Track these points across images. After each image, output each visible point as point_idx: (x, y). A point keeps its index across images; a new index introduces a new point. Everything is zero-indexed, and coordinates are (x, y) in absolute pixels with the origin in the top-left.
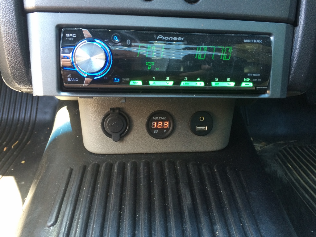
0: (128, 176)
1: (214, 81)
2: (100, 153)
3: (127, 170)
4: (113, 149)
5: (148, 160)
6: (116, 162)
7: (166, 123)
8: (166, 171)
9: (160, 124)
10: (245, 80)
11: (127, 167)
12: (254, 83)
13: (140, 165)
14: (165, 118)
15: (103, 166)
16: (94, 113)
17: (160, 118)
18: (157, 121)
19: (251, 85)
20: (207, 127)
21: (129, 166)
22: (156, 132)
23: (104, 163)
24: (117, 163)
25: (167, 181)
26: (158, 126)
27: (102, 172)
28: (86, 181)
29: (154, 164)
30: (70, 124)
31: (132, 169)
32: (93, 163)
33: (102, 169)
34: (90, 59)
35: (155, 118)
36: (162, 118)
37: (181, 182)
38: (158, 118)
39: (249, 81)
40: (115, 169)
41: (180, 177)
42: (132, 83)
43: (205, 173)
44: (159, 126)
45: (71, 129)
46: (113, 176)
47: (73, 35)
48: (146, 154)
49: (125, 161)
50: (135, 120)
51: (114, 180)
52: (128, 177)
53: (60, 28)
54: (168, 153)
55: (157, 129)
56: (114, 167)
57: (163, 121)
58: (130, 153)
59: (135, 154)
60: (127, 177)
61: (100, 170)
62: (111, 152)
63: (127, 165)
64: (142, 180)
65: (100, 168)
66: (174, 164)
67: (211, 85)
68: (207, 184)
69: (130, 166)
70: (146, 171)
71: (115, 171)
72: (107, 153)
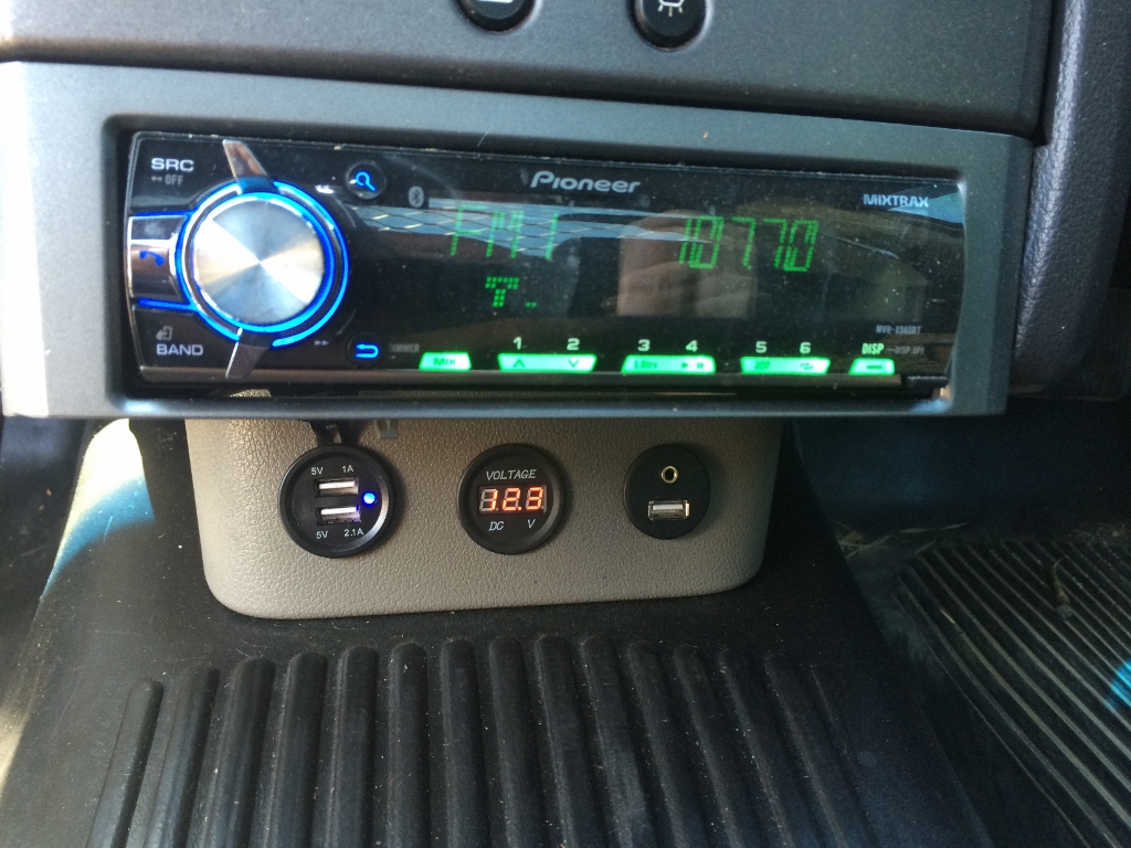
0: (391, 711)
1: (752, 352)
2: (272, 616)
3: (387, 683)
4: (327, 596)
5: (466, 638)
6: (340, 650)
7: (535, 494)
8: (541, 680)
9: (512, 495)
10: (866, 348)
11: (387, 673)
12: (897, 359)
13: (436, 661)
14: (531, 474)
15: (289, 669)
16: (250, 457)
17: (514, 474)
18: (501, 486)
19: (887, 367)
20: (687, 505)
21: (394, 667)
22: (496, 526)
23: (292, 655)
24: (346, 653)
25: (544, 722)
26: (505, 503)
27: (285, 696)
28: (222, 736)
29: (492, 653)
30: (147, 496)
31: (405, 679)
32: (249, 658)
33: (287, 682)
34: (258, 268)
35: (491, 476)
36: (520, 475)
37: (601, 727)
38: (506, 474)
39: (883, 355)
40: (339, 682)
41: (596, 704)
42: (430, 362)
43: (685, 682)
44: (509, 504)
45: (153, 517)
46: (333, 713)
47: (178, 165)
48: (456, 612)
49: (375, 646)
50: (415, 482)
51: (336, 732)
52: (390, 715)
53: (120, 134)
54: (541, 608)
55: (499, 515)
56: (334, 674)
57: (524, 485)
58: (395, 611)
59: (415, 614)
60: (387, 714)
61: (276, 688)
62: (321, 608)
63: (388, 660)
64: (447, 725)
65: (277, 678)
66: (569, 652)
67: (738, 368)
68: (698, 728)
69: (397, 667)
70: (461, 685)
71: (338, 692)
72: (302, 616)
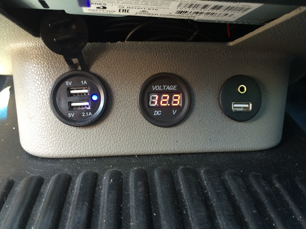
0: (102, 204)
3: (101, 189)
4: (74, 146)
5: (143, 168)
6: (78, 173)
7: (177, 98)
8: (183, 189)
9: (165, 98)
11: (101, 184)
13: (128, 178)
14: (173, 88)
15: (51, 182)
17: (166, 87)
18: (160, 93)
20: (251, 105)
22: (157, 113)
23: (54, 175)
24: (81, 174)
25: (187, 212)
26: (161, 102)
27: (45, 195)
29: (156, 175)
31: (111, 187)
32: (31, 175)
35: (155, 88)
36: (169, 88)
38: (162, 88)
40: (76, 188)
41: (214, 202)
44: (164, 102)
48: (139, 156)
49: (97, 171)
50: (118, 91)
54: (179, 154)
55: (159, 107)
56: (74, 184)
57: (171, 93)
58: (108, 154)
59: (117, 156)
61: (42, 191)
62: (71, 153)
63: (103, 177)
64: (133, 212)
65: (44, 186)
66: (196, 175)
69: (107, 181)
70: (140, 190)
71: (75, 193)
72: (62, 156)
